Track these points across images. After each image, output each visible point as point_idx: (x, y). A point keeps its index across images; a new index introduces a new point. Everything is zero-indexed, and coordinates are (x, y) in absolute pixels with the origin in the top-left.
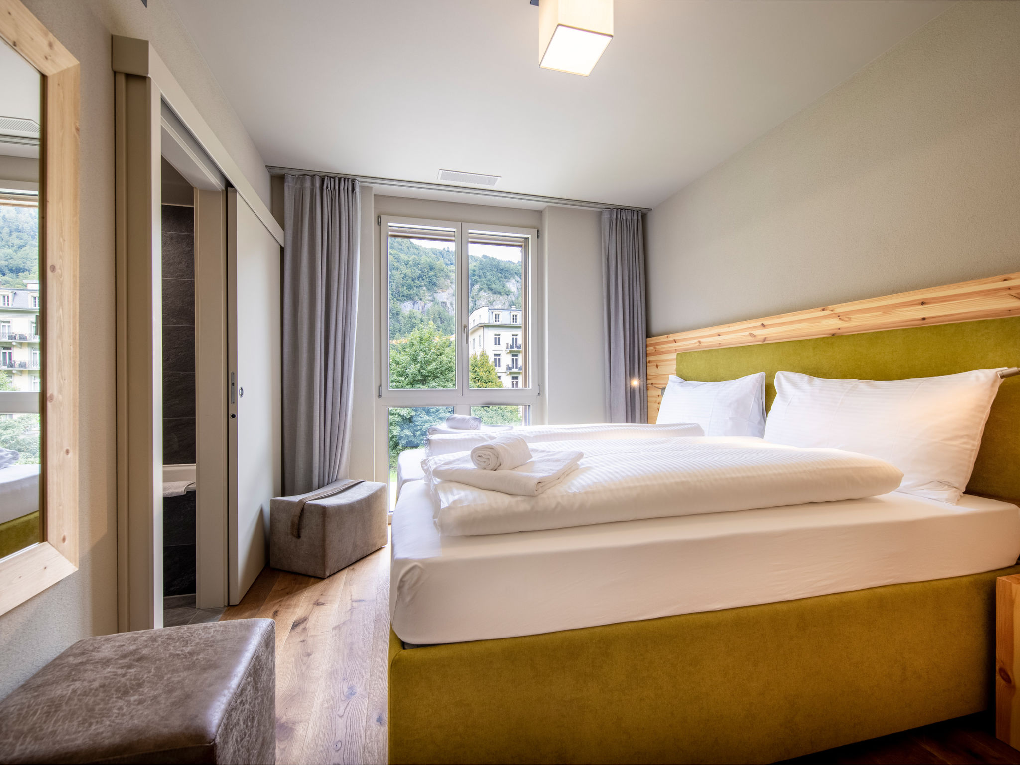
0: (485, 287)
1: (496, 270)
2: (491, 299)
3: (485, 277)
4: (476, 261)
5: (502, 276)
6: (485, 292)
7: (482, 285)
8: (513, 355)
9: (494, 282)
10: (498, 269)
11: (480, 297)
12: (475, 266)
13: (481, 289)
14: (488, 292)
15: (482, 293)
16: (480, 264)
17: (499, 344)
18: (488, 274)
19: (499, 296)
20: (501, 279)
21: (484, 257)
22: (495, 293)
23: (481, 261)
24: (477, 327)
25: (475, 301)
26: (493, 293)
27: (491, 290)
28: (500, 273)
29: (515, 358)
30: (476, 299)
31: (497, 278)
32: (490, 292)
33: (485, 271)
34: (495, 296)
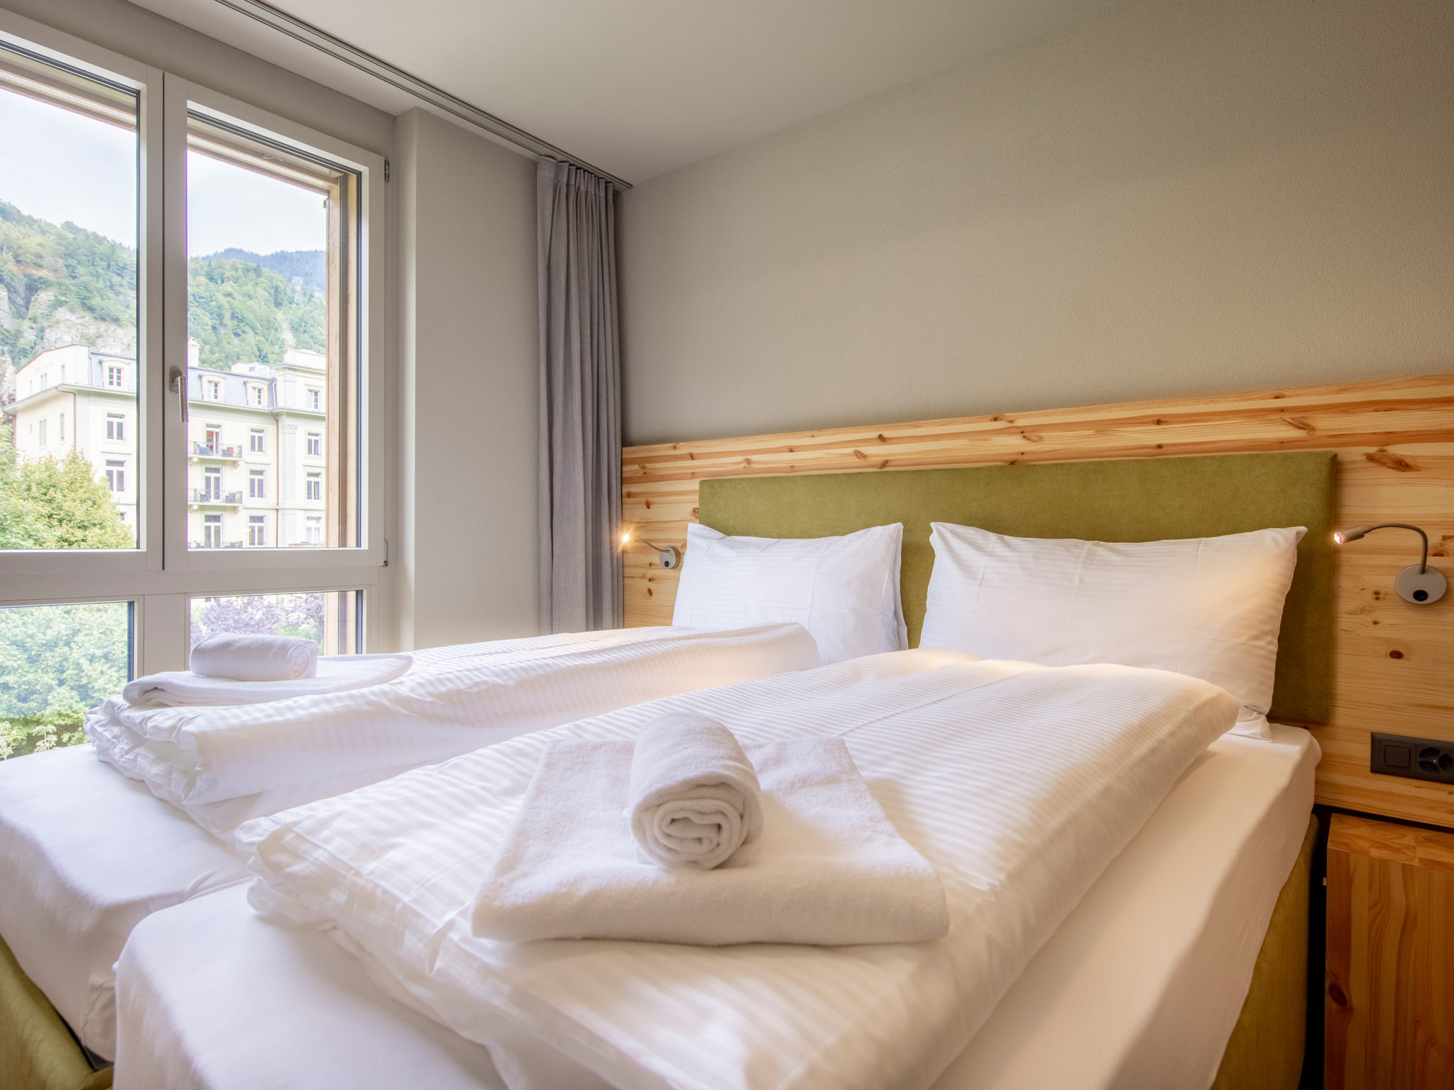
0: (73, 300)
1: (104, 264)
2: (92, 331)
3: (74, 278)
4: (43, 232)
5: (125, 283)
6: (72, 311)
7: (64, 295)
8: (208, 470)
9: (99, 292)
10: (112, 263)
11: (58, 322)
12: (41, 245)
13: (60, 304)
14: (81, 312)
15: (62, 313)
16: (58, 244)
18: (81, 270)
19: (113, 327)
20: (121, 290)
21: (69, 226)
22: (103, 319)
23: (60, 237)
24: (54, 392)
25: (42, 330)
26: (96, 318)
27: (91, 309)
28: (118, 274)
29: (213, 475)
30: (45, 324)
31: (109, 283)
32: (88, 316)
33: (74, 262)
34: (103, 326)
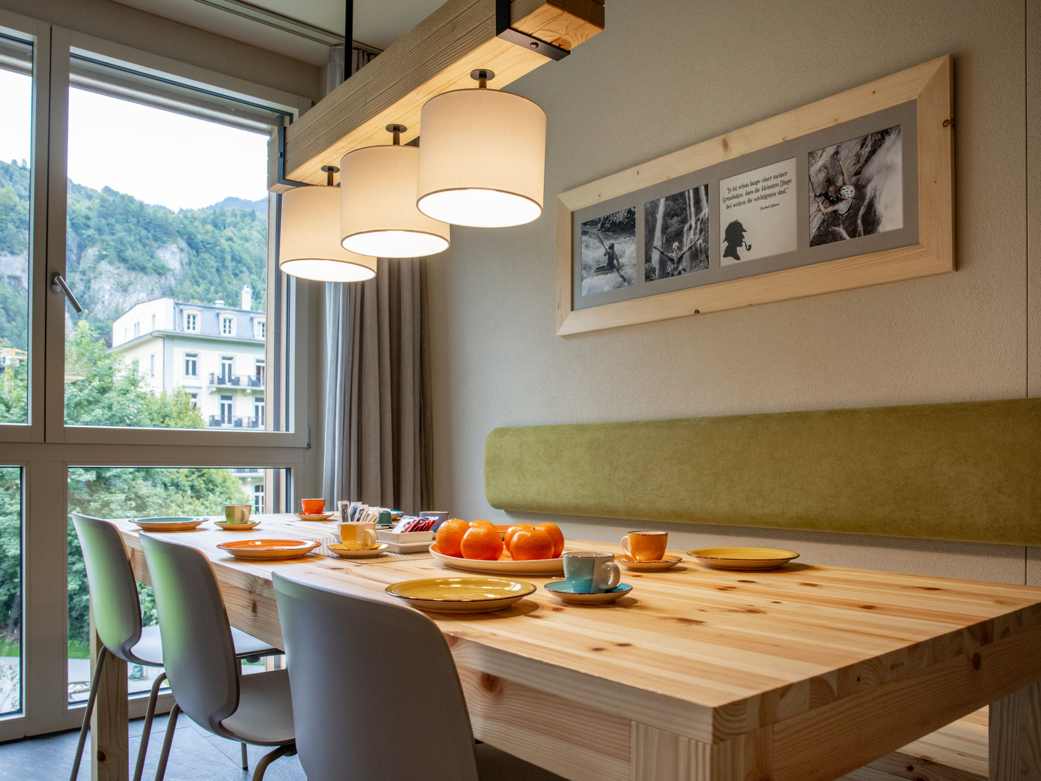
0: (112, 254)
1: (135, 220)
2: (125, 279)
3: (113, 234)
4: (90, 197)
5: (150, 235)
6: (111, 263)
7: (106, 249)
8: (223, 398)
9: (131, 245)
10: (141, 219)
11: (101, 274)
12: (89, 208)
13: (102, 257)
14: (117, 264)
15: (104, 266)
16: (102, 206)
17: (194, 373)
18: (118, 227)
19: (141, 274)
20: (147, 242)
21: (107, 190)
22: (134, 269)
23: (103, 200)
24: (149, 337)
25: (89, 281)
26: (128, 268)
27: (124, 260)
28: (146, 229)
29: (226, 402)
30: (92, 275)
31: (138, 237)
32: (122, 266)
33: (112, 221)
34: (133, 275)
